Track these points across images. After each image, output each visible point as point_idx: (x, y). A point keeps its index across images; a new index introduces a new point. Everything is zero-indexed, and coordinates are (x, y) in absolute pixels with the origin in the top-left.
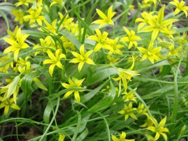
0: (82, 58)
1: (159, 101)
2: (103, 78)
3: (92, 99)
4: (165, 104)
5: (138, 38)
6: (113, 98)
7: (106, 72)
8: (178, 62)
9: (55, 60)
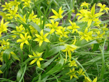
0: (42, 38)
1: (92, 67)
2: (56, 53)
3: (49, 66)
4: (96, 69)
5: (78, 27)
6: (62, 65)
7: (58, 49)
8: (104, 42)
9: (24, 40)
